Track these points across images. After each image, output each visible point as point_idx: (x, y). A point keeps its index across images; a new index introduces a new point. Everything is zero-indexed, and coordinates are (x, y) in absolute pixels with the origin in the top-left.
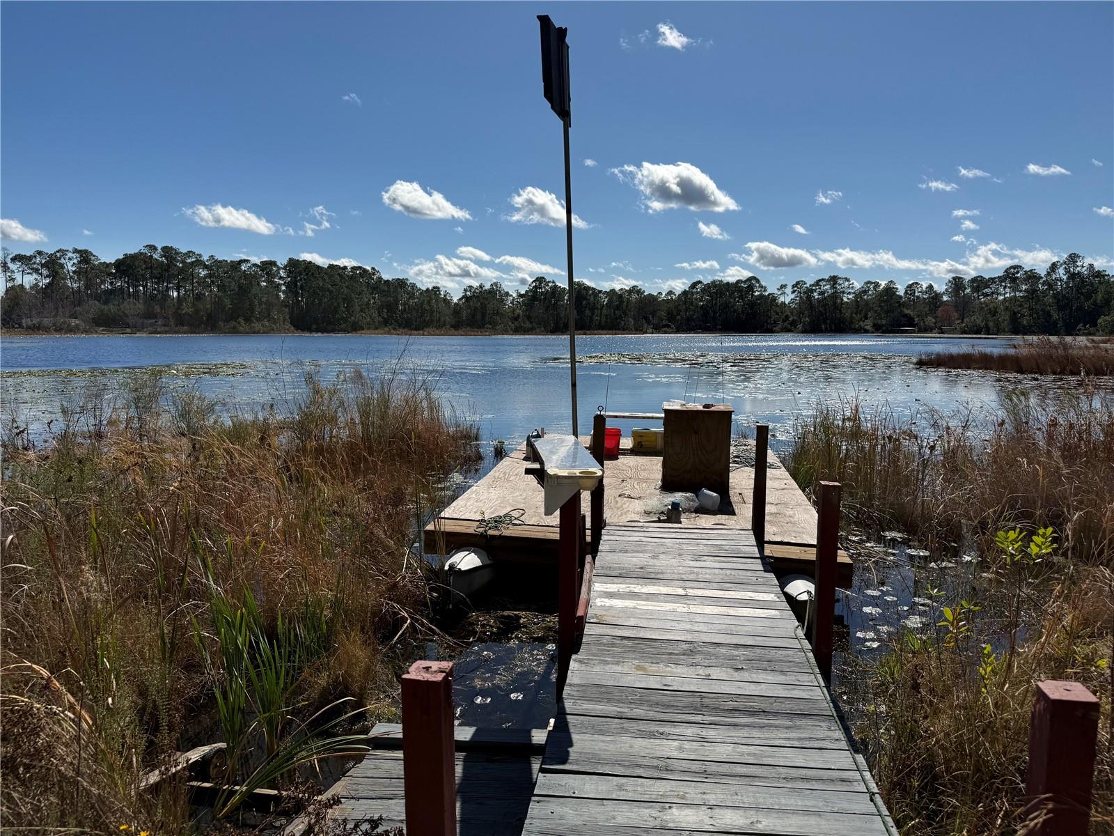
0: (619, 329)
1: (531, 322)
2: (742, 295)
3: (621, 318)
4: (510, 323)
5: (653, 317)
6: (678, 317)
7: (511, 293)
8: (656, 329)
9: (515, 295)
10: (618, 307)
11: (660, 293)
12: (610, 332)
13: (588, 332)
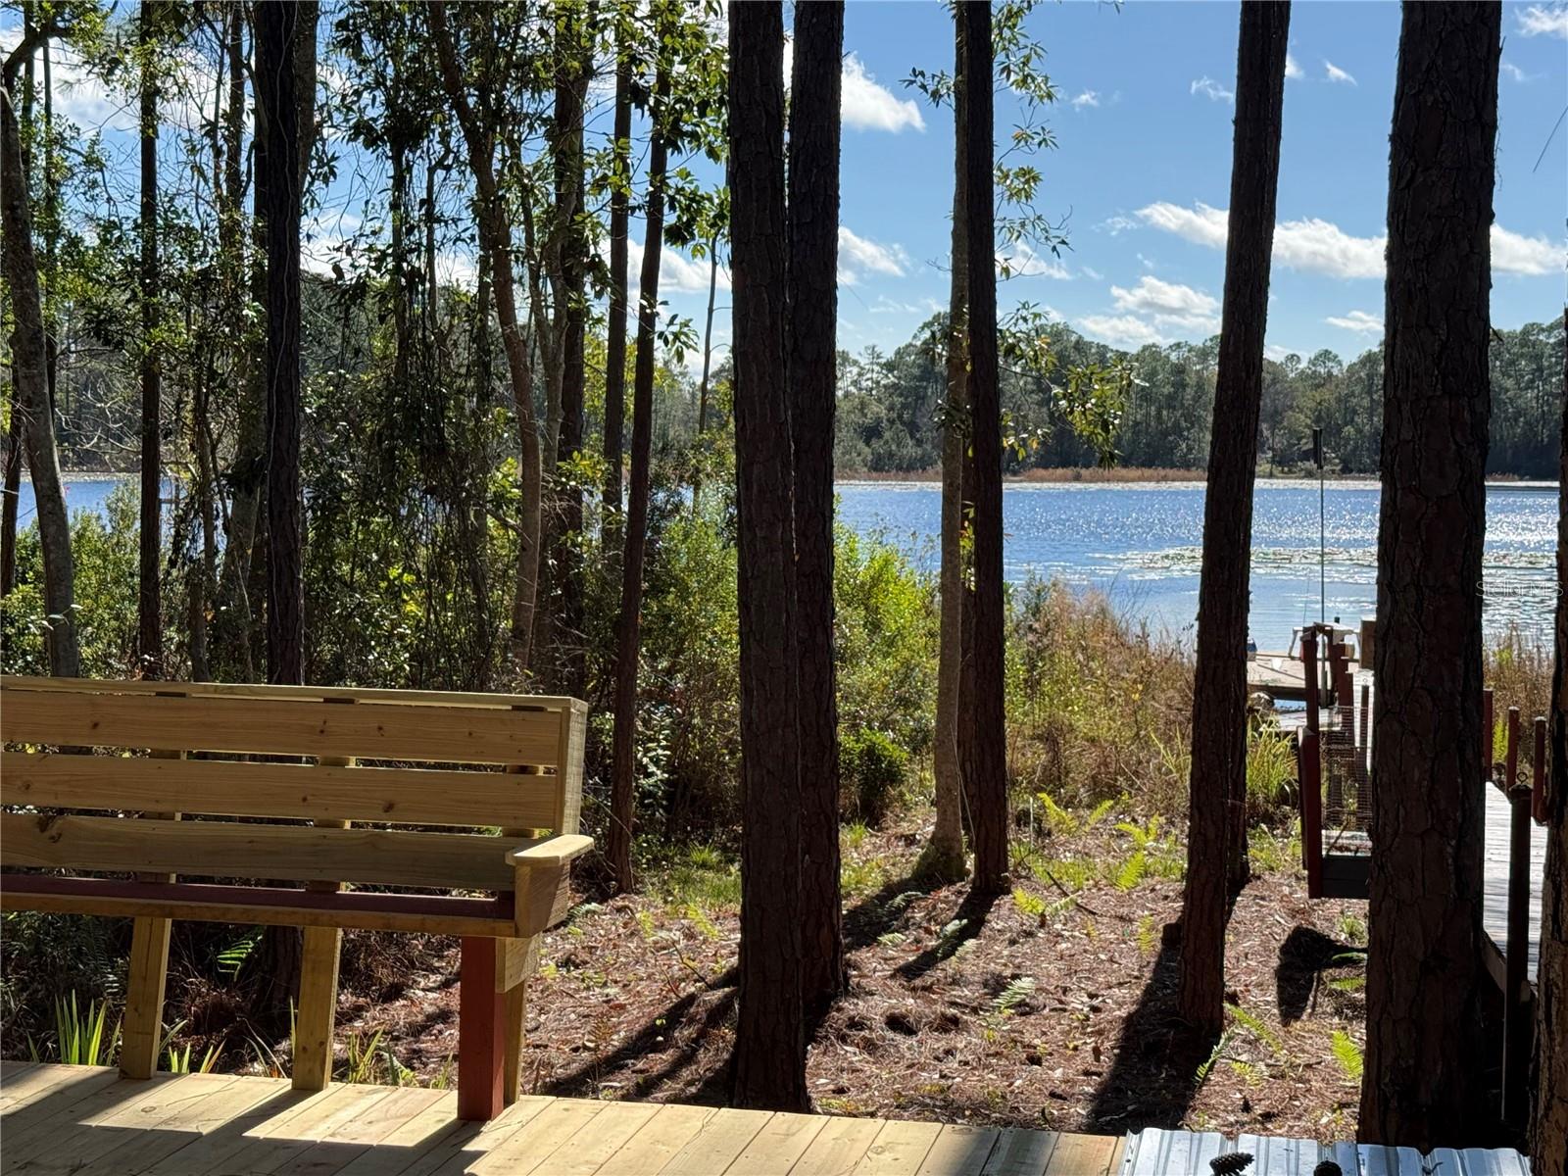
0: (1173, 466)
1: (919, 443)
2: (1540, 369)
3: (1177, 430)
4: (861, 445)
5: (1272, 429)
6: (1349, 430)
7: (853, 356)
8: (1280, 463)
9: (864, 361)
10: (1171, 401)
11: (1292, 357)
12: (1148, 472)
13: (1084, 472)
